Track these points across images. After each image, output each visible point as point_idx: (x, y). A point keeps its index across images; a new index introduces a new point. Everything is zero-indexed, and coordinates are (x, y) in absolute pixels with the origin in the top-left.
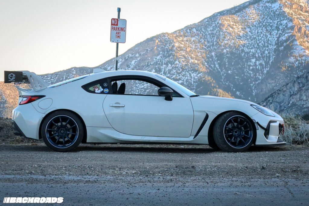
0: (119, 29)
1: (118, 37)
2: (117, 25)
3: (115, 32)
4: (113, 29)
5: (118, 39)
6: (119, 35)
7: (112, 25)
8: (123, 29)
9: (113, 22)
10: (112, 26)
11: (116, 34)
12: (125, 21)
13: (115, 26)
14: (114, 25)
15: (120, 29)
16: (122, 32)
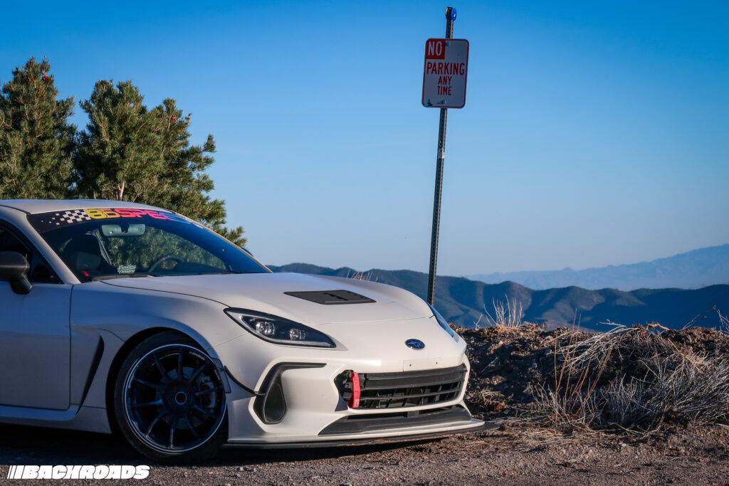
0: (446, 68)
1: (445, 90)
2: (442, 57)
3: (436, 77)
4: (430, 70)
5: (445, 97)
6: (448, 85)
7: (427, 57)
8: (461, 69)
9: (431, 48)
10: (428, 60)
11: (440, 81)
12: (464, 45)
13: (437, 61)
14: (435, 57)
15: (449, 67)
16: (455, 77)
